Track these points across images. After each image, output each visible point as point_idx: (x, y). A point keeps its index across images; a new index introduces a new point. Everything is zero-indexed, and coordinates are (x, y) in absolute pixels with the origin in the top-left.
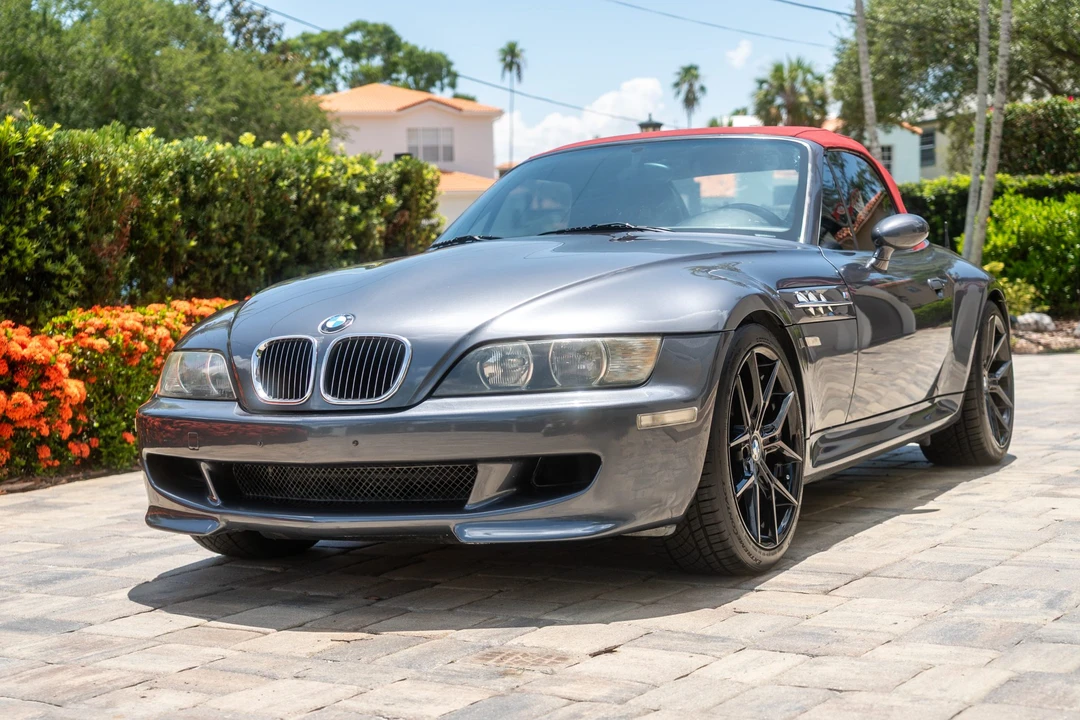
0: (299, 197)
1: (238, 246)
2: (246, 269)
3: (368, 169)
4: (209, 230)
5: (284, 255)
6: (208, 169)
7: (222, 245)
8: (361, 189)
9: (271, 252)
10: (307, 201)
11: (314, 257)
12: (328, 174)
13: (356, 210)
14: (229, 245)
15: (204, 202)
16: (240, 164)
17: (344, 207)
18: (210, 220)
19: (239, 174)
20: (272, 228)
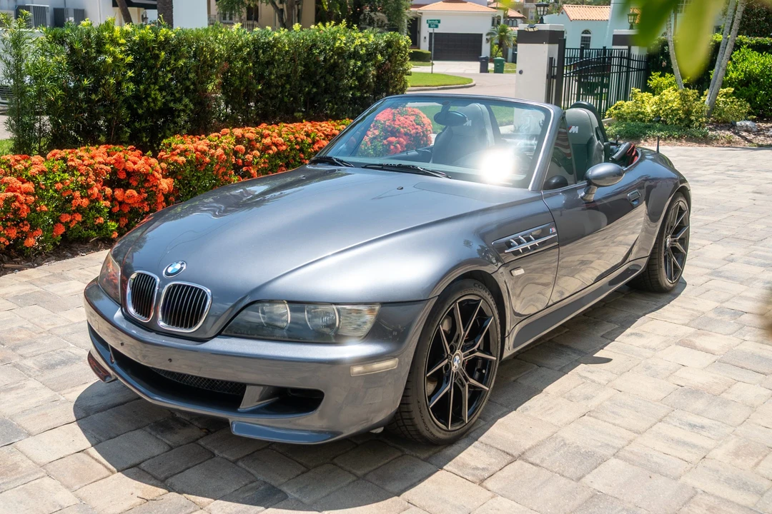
0: (325, 58)
1: (288, 86)
2: (292, 99)
3: (368, 40)
4: (270, 79)
5: (315, 90)
6: (269, 46)
7: (277, 87)
8: (363, 52)
9: (307, 89)
10: (330, 60)
11: (333, 90)
12: (343, 45)
13: (359, 63)
14: (283, 86)
15: (270, 63)
16: (290, 42)
17: (352, 62)
18: (271, 73)
19: (289, 48)
20: (308, 76)
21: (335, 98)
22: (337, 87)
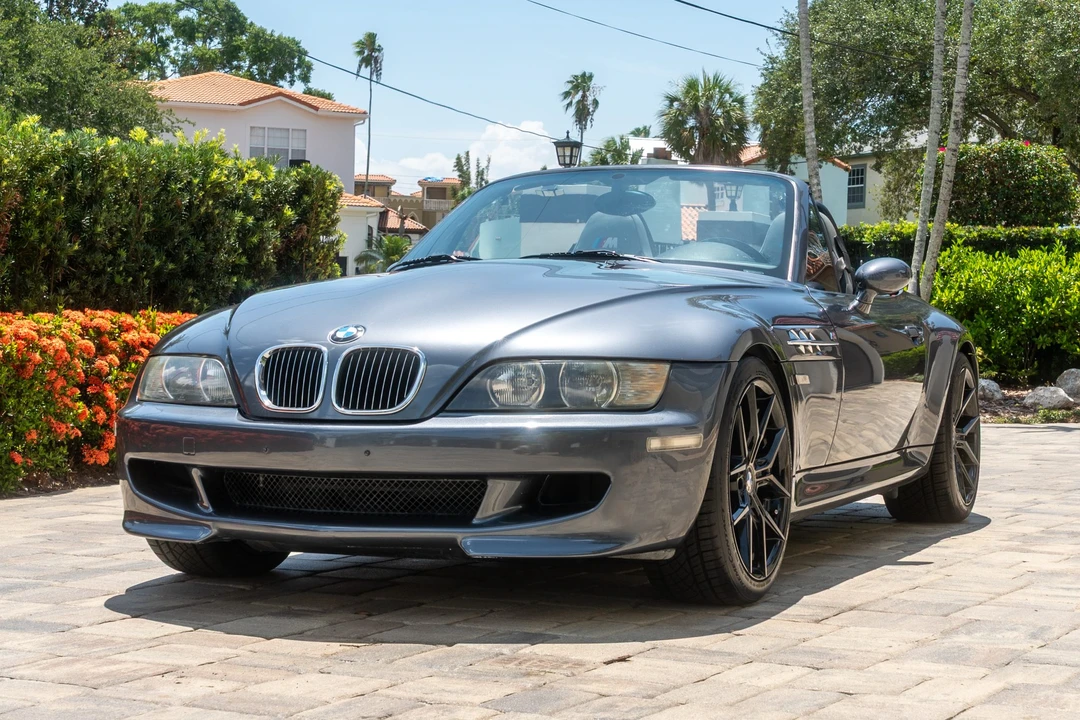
0: (191, 202)
1: (123, 254)
2: (131, 279)
3: (266, 175)
4: (94, 234)
5: (171, 266)
6: (95, 167)
7: (105, 251)
8: (257, 197)
9: (157, 263)
10: (199, 207)
11: (203, 271)
12: (224, 179)
13: (250, 220)
14: (114, 251)
15: (93, 200)
16: (132, 161)
17: (238, 216)
18: (95, 222)
19: (130, 173)
20: (160, 236)
21: (203, 288)
22: (210, 266)
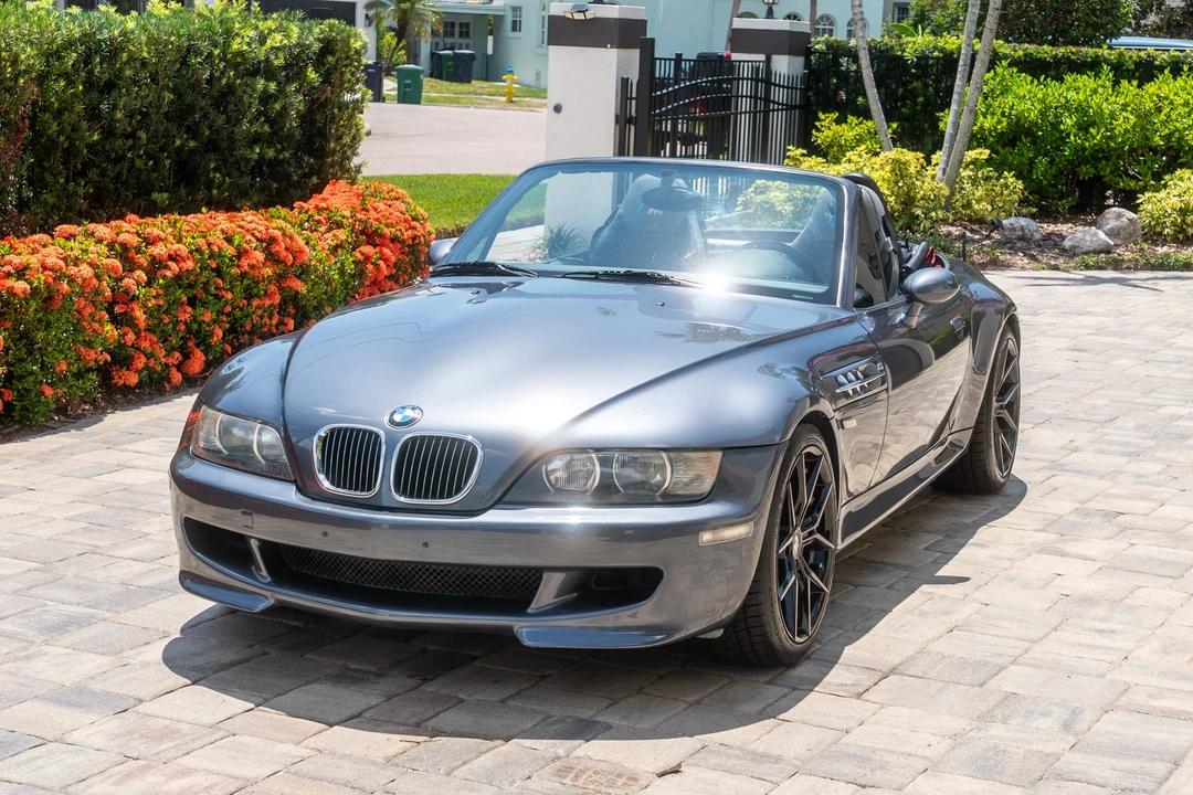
0: (211, 75)
1: (143, 135)
2: (151, 162)
3: (288, 36)
4: (113, 120)
5: (192, 144)
6: (115, 49)
7: (125, 136)
8: (279, 62)
9: (178, 142)
10: (220, 79)
11: (224, 144)
12: (245, 47)
13: (273, 86)
14: (133, 135)
15: (110, 86)
16: (152, 41)
17: (260, 83)
18: (114, 107)
19: (149, 53)
20: (181, 114)
21: (225, 161)
22: (232, 139)
